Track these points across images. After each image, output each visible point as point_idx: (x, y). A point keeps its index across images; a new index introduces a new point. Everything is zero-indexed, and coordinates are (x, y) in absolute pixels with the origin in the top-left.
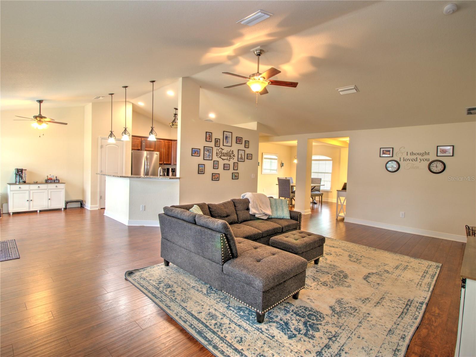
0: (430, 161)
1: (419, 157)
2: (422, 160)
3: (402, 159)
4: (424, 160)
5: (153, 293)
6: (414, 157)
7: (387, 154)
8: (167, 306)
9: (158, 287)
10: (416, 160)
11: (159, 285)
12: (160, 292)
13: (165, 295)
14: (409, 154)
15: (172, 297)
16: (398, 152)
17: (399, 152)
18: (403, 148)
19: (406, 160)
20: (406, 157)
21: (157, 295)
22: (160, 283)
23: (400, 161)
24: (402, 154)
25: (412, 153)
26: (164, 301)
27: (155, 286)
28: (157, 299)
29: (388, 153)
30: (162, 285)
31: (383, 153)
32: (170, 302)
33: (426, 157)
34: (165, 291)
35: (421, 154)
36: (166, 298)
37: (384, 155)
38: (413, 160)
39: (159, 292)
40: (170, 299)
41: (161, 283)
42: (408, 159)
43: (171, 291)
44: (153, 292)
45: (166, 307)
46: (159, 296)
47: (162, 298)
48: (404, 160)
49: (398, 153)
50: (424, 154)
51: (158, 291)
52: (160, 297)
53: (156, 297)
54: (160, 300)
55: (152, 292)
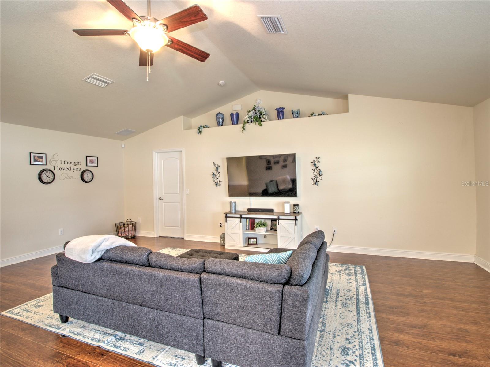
0: (82, 170)
1: (73, 166)
2: (75, 170)
3: (56, 168)
4: (77, 169)
5: (372, 353)
6: (68, 166)
7: (39, 162)
8: (371, 331)
9: (358, 359)
10: (70, 169)
11: (354, 361)
12: (362, 350)
13: (362, 342)
14: (63, 162)
15: (356, 336)
16: (51, 160)
17: (53, 159)
18: (57, 155)
19: (61, 169)
20: (61, 166)
21: (370, 348)
22: (350, 362)
23: (54, 170)
24: (56, 162)
25: (65, 161)
26: (368, 337)
27: (361, 363)
28: (374, 344)
29: (41, 160)
30: (349, 358)
31: (35, 160)
32: (364, 333)
33: (78, 166)
34: (357, 347)
35: (74, 163)
36: (363, 338)
37: (36, 163)
38: (67, 169)
39: (364, 350)
40: (361, 336)
41: (348, 363)
42: (62, 169)
43: (349, 343)
44: (371, 356)
45: (373, 330)
46: (370, 345)
47: (369, 341)
48: (59, 169)
49: (51, 162)
50: (77, 164)
51: (364, 353)
52: (369, 343)
53: (374, 346)
54: (372, 341)
55: (373, 356)
